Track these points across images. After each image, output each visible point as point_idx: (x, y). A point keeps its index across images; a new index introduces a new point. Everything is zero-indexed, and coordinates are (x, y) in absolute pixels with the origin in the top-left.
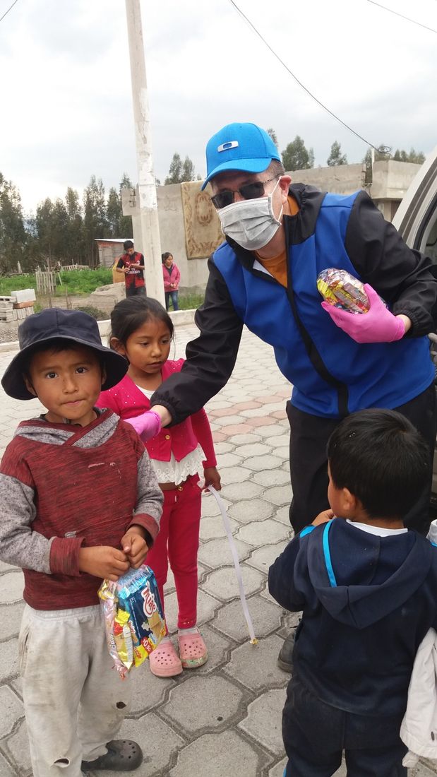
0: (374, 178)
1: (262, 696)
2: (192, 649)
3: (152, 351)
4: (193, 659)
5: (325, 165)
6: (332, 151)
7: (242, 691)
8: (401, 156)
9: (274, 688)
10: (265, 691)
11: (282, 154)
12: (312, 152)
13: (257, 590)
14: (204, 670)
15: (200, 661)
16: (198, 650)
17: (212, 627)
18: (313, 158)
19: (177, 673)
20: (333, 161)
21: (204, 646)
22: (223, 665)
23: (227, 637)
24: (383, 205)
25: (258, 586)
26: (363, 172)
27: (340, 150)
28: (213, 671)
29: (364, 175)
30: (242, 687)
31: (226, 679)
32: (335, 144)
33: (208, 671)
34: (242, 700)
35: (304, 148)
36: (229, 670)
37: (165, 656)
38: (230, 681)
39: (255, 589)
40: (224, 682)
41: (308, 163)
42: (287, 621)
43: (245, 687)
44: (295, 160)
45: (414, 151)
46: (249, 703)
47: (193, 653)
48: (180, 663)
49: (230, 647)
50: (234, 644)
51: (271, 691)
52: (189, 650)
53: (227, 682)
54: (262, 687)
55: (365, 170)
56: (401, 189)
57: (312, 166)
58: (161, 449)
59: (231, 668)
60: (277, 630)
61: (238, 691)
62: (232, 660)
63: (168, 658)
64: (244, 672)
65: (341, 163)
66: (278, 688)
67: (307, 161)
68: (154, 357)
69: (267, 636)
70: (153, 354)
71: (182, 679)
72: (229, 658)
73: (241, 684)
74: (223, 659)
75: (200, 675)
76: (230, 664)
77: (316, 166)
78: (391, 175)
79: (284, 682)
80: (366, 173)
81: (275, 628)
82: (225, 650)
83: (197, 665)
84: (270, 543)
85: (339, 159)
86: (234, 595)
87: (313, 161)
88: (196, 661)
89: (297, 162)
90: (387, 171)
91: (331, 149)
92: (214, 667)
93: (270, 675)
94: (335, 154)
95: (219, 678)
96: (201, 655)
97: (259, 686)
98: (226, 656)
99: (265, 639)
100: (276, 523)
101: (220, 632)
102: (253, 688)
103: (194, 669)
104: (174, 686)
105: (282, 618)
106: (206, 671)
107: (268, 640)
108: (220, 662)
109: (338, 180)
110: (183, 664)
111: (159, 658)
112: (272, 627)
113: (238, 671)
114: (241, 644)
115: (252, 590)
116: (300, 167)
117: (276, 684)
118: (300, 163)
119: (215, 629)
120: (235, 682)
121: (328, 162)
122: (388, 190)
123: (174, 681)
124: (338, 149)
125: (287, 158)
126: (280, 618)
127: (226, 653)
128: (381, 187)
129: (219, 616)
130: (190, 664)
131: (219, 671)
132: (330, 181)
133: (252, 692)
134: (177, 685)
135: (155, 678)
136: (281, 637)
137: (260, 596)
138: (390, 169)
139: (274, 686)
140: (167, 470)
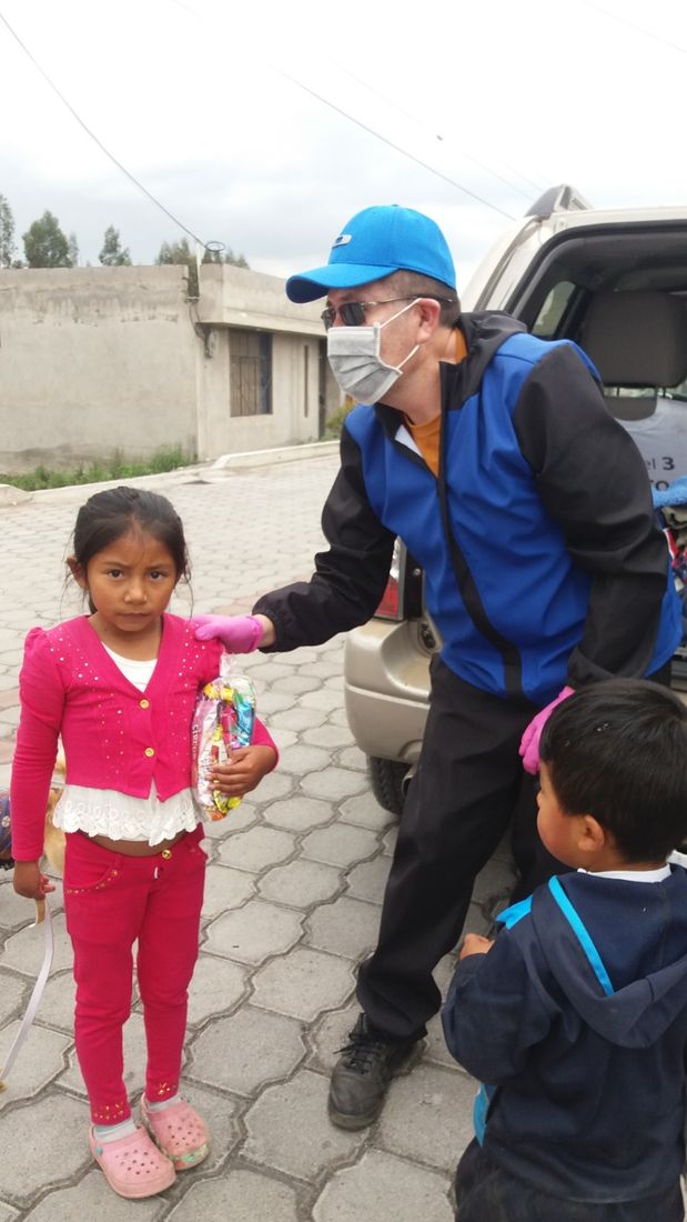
0: (202, 290)
1: (328, 1185)
2: (184, 1132)
3: (127, 593)
4: (192, 1150)
5: (97, 263)
6: (107, 241)
7: (292, 1187)
8: (213, 259)
9: (341, 1167)
10: (329, 1177)
11: (25, 238)
12: (73, 239)
13: (242, 997)
14: (210, 1164)
15: (202, 1152)
16: (195, 1131)
17: (191, 1080)
18: (76, 249)
19: (170, 1183)
20: (108, 256)
21: (201, 1122)
22: (238, 1148)
23: (224, 1092)
24: (217, 333)
25: (241, 989)
26: (184, 278)
27: (119, 240)
28: (226, 1162)
29: (186, 283)
30: (288, 1180)
31: (255, 1171)
32: (111, 230)
33: (218, 1165)
34: (298, 1203)
35: (59, 231)
36: (253, 1152)
37: (139, 1158)
38: (264, 1174)
39: (239, 996)
40: (255, 1178)
41: (68, 256)
42: (315, 1042)
43: (293, 1178)
44: (46, 249)
45: (231, 253)
46: (313, 1206)
47: (189, 1139)
48: (171, 1164)
49: (237, 1109)
50: (242, 1102)
51: (338, 1173)
52: (179, 1136)
53: (259, 1177)
54: (322, 1170)
55: (187, 276)
56: (243, 311)
57: (76, 262)
58: (134, 772)
59: (255, 1148)
60: (303, 1060)
61: (285, 1188)
62: (251, 1133)
63: (147, 1161)
64: (281, 1151)
65: (121, 261)
66: (347, 1165)
67: (67, 253)
68: (130, 603)
69: (293, 1074)
70: (128, 598)
71: (177, 1192)
72: (245, 1132)
73: (283, 1173)
74: (234, 1135)
75: (206, 1177)
76: (249, 1143)
77: (81, 263)
78: (227, 287)
79: (353, 1152)
80: (189, 281)
81: (300, 1058)
82: (232, 1116)
83: (200, 1160)
84: (229, 907)
85: (118, 255)
86: (206, 1013)
87: (75, 255)
88: (197, 1154)
89: (50, 253)
90: (221, 281)
91: (104, 238)
92: (226, 1155)
93: (326, 1145)
94: (112, 245)
95: (244, 1174)
96: (203, 1139)
97: (316, 1170)
98: (237, 1129)
99: (290, 1080)
100: (227, 870)
101: (209, 1086)
102: (307, 1176)
103: (193, 1169)
104: (169, 1211)
105: (303, 1037)
106: (214, 1166)
107: (296, 1081)
108: (231, 1142)
109: (144, 288)
110: (176, 1163)
111: (128, 1163)
112: (294, 1056)
113: (271, 1152)
114: (255, 1099)
115: (235, 997)
116: (54, 263)
117: (342, 1158)
118: (53, 255)
119: (197, 1082)
120: (272, 1174)
121: (101, 257)
122: (225, 310)
123: (164, 1200)
124: (115, 238)
125: (33, 245)
126: (299, 1038)
127: (235, 1121)
128: (213, 304)
129: (195, 1057)
130: (188, 1161)
131: (236, 1160)
132: (132, 289)
133: (310, 1184)
134: (173, 1206)
135: (126, 1203)
136: (316, 1071)
137: (250, 1006)
138: (225, 278)
139: (341, 1162)
140: (141, 814)
